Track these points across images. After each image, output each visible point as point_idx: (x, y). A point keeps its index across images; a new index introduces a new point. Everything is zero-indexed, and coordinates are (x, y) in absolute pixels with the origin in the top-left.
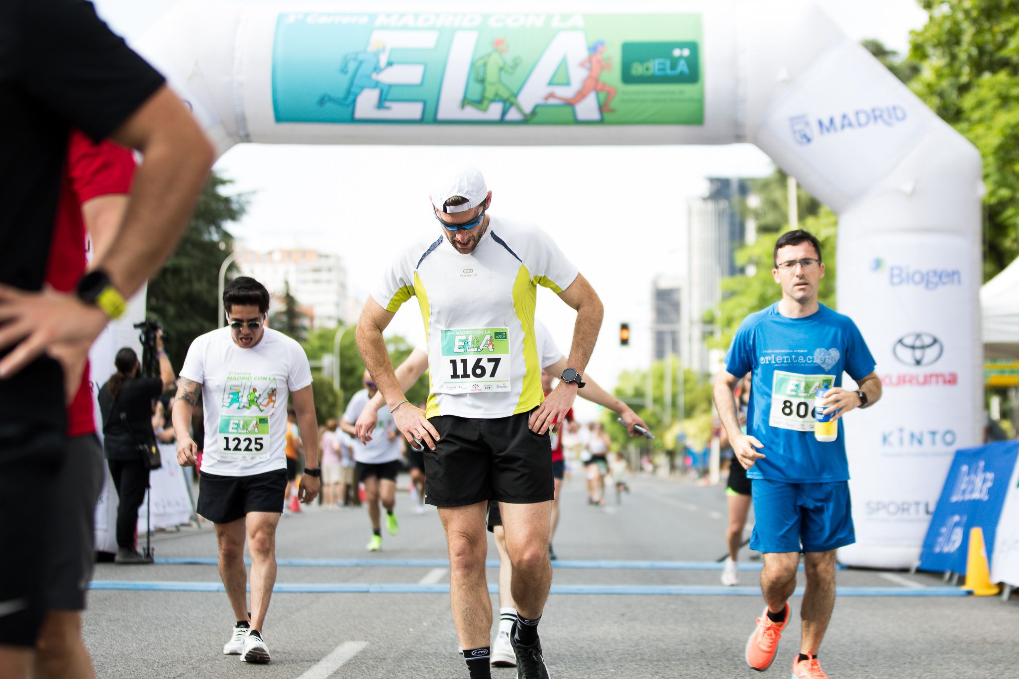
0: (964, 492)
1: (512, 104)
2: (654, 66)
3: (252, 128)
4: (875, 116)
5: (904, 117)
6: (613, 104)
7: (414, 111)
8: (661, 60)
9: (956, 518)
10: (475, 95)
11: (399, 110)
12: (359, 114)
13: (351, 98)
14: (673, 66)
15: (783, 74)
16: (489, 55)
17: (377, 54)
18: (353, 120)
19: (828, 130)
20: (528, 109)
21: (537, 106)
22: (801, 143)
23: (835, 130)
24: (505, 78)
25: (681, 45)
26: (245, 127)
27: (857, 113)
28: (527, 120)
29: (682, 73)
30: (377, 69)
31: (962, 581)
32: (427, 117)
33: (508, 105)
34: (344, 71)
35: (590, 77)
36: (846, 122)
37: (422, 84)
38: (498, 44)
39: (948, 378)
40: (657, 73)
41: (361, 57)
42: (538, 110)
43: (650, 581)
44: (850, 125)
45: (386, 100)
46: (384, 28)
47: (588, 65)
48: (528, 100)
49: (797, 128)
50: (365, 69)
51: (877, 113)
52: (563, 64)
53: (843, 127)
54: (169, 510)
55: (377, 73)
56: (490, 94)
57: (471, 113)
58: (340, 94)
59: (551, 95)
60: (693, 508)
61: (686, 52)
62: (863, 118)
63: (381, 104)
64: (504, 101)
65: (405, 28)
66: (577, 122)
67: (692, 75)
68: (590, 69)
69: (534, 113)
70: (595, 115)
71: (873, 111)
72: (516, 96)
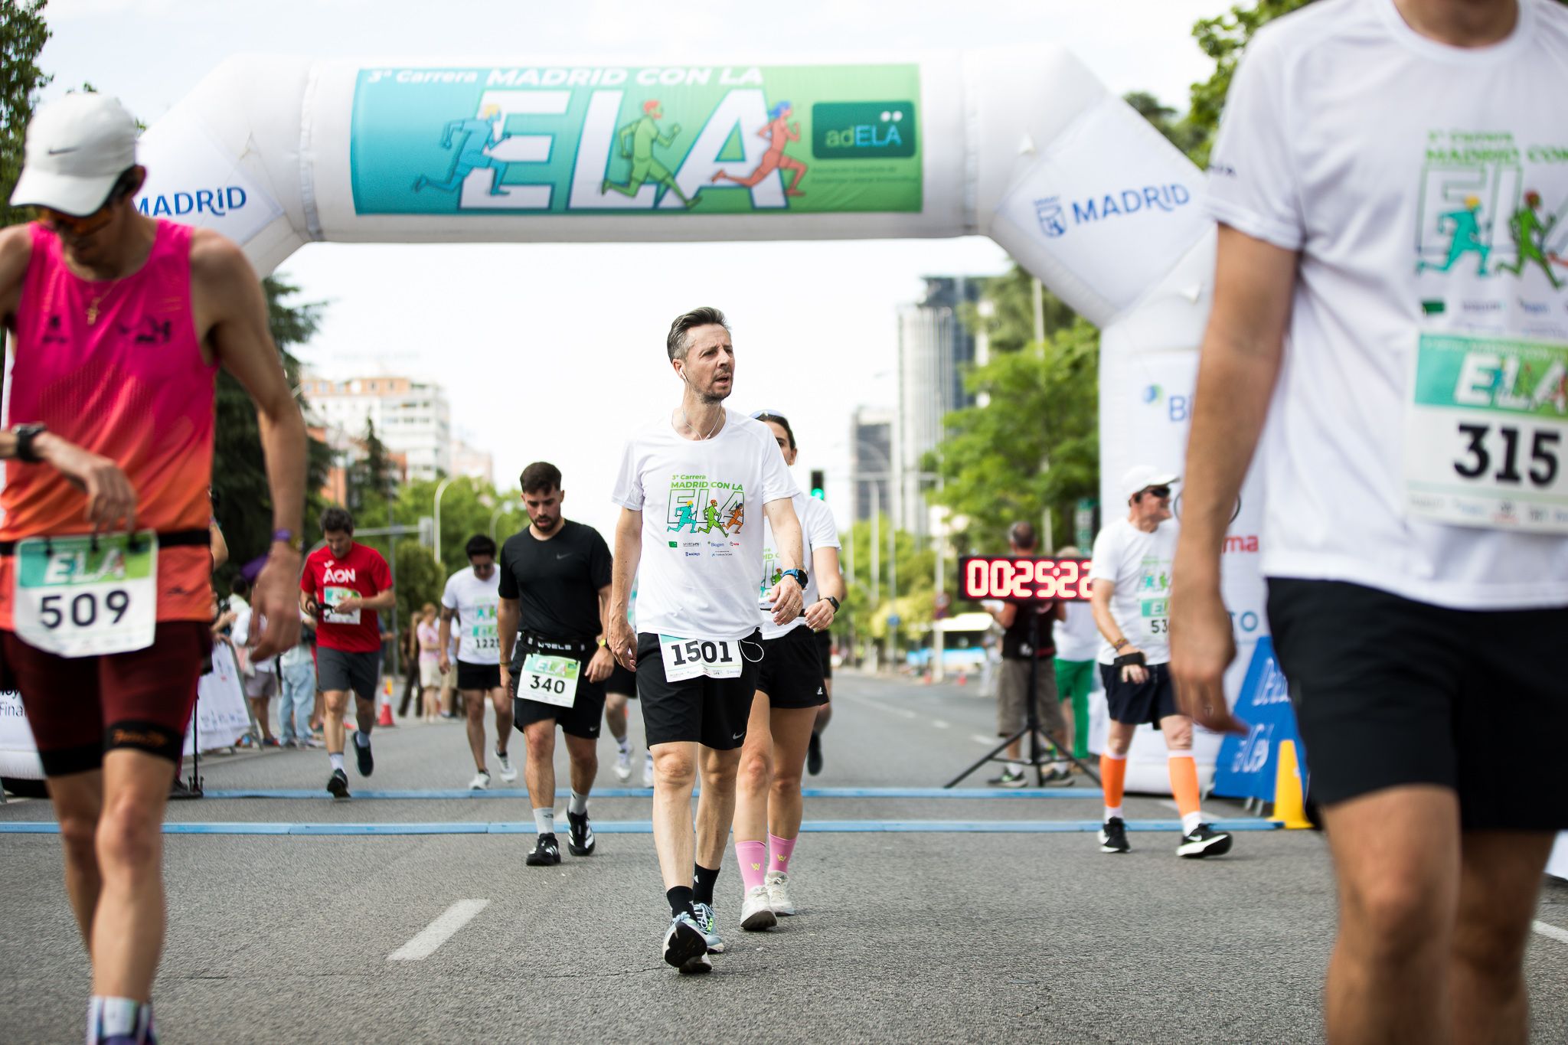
0: (1270, 692)
1: (668, 187)
2: (855, 135)
3: (325, 222)
4: (1149, 197)
5: (1186, 200)
6: (801, 186)
7: (539, 196)
8: (866, 127)
9: (1260, 727)
10: (619, 174)
11: (519, 196)
12: (466, 202)
13: (456, 180)
14: (882, 135)
15: (1026, 144)
16: (638, 122)
17: (489, 123)
18: (459, 210)
19: (1086, 217)
20: (689, 194)
21: (701, 189)
22: (1051, 235)
23: (1096, 217)
24: (658, 151)
25: (892, 107)
26: (316, 222)
27: (1124, 194)
28: (689, 207)
29: (892, 143)
30: (490, 142)
31: (1269, 810)
32: (555, 206)
33: (663, 188)
34: (446, 144)
35: (771, 149)
36: (1110, 207)
37: (549, 161)
38: (650, 108)
39: (1246, 542)
40: (859, 143)
41: (468, 127)
42: (703, 194)
43: (858, 815)
44: (1115, 210)
45: (501, 183)
46: (498, 87)
47: (768, 134)
48: (690, 180)
49: (1045, 214)
50: (474, 142)
51: (1151, 194)
52: (737, 130)
53: (1105, 213)
54: (220, 726)
55: (490, 149)
56: (639, 173)
57: (613, 199)
58: (443, 175)
59: (721, 174)
60: (910, 715)
61: (898, 116)
62: (1132, 202)
63: (496, 187)
64: (658, 183)
65: (527, 87)
66: (755, 210)
67: (906, 145)
68: (771, 140)
69: (697, 197)
70: (779, 201)
71: (1146, 191)
72: (674, 177)
